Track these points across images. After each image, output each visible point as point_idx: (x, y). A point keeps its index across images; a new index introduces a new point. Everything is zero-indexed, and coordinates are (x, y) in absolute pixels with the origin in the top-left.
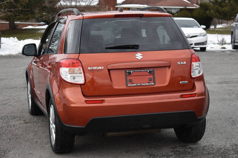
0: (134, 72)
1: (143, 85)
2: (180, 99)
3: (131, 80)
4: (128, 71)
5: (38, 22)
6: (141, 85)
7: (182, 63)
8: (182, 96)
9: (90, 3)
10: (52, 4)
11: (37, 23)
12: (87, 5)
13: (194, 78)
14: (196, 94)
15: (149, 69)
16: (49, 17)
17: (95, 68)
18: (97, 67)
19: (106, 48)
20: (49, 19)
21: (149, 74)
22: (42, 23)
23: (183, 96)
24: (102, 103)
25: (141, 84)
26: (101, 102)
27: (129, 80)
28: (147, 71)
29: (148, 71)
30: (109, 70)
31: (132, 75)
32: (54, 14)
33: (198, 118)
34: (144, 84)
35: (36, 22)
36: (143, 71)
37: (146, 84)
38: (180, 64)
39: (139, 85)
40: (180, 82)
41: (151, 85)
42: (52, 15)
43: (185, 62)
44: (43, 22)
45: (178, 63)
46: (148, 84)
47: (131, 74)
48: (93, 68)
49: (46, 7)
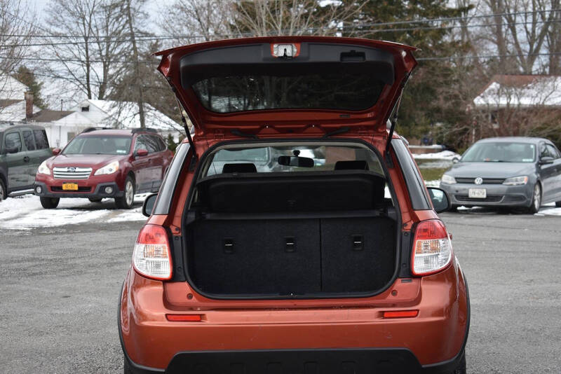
2: (377, 320)
5: (426, 144)
8: (382, 314)
9: (545, 100)
10: (450, 103)
11: (424, 147)
12: (537, 104)
13: (420, 276)
14: (418, 310)
16: (441, 133)
20: (442, 137)
22: (435, 146)
23: (386, 315)
24: (200, 321)
26: (198, 318)
32: (456, 125)
33: (423, 366)
35: (421, 145)
42: (449, 128)
44: (438, 144)
49: (438, 110)
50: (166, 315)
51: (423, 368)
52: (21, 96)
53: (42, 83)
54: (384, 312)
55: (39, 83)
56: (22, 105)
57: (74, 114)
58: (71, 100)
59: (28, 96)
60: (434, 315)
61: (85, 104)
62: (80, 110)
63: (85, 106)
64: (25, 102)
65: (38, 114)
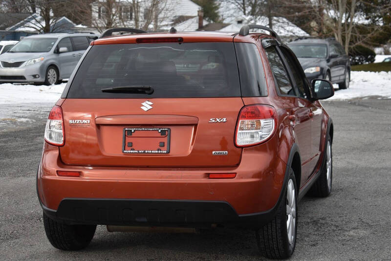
0: (137, 131)
1: (147, 153)
2: (203, 180)
3: (132, 143)
4: (127, 129)
6: (144, 153)
7: (218, 120)
8: (208, 176)
13: (242, 147)
14: (236, 173)
15: (161, 127)
17: (79, 121)
18: (81, 121)
19: (104, 91)
21: (160, 136)
23: (211, 176)
24: (78, 176)
25: (145, 151)
27: (129, 143)
28: (157, 130)
29: (160, 131)
30: (99, 126)
31: (133, 135)
33: (240, 216)
34: (150, 152)
36: (151, 129)
37: (153, 152)
38: (214, 121)
39: (142, 153)
40: (213, 152)
41: (161, 153)
43: (225, 119)
45: (211, 120)
46: (157, 152)
47: (131, 135)
48: (76, 121)
50: (57, 171)
51: (239, 217)
52: (196, 14)
53: (220, 4)
54: (209, 174)
55: (218, 4)
56: (196, 20)
57: (231, 25)
58: (232, 16)
59: (200, 13)
60: (253, 177)
61: (240, 18)
62: (236, 23)
63: (239, 20)
64: (198, 17)
65: (207, 26)
